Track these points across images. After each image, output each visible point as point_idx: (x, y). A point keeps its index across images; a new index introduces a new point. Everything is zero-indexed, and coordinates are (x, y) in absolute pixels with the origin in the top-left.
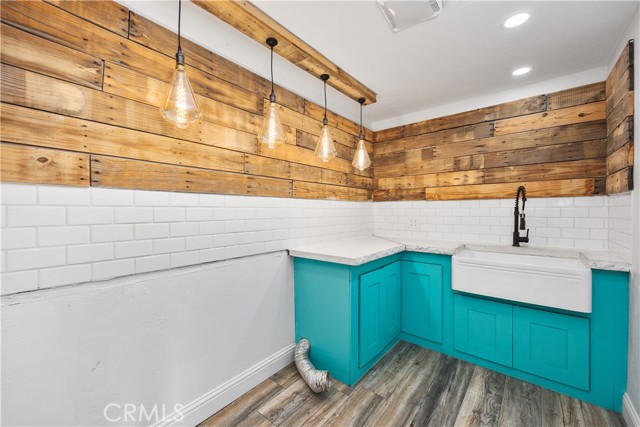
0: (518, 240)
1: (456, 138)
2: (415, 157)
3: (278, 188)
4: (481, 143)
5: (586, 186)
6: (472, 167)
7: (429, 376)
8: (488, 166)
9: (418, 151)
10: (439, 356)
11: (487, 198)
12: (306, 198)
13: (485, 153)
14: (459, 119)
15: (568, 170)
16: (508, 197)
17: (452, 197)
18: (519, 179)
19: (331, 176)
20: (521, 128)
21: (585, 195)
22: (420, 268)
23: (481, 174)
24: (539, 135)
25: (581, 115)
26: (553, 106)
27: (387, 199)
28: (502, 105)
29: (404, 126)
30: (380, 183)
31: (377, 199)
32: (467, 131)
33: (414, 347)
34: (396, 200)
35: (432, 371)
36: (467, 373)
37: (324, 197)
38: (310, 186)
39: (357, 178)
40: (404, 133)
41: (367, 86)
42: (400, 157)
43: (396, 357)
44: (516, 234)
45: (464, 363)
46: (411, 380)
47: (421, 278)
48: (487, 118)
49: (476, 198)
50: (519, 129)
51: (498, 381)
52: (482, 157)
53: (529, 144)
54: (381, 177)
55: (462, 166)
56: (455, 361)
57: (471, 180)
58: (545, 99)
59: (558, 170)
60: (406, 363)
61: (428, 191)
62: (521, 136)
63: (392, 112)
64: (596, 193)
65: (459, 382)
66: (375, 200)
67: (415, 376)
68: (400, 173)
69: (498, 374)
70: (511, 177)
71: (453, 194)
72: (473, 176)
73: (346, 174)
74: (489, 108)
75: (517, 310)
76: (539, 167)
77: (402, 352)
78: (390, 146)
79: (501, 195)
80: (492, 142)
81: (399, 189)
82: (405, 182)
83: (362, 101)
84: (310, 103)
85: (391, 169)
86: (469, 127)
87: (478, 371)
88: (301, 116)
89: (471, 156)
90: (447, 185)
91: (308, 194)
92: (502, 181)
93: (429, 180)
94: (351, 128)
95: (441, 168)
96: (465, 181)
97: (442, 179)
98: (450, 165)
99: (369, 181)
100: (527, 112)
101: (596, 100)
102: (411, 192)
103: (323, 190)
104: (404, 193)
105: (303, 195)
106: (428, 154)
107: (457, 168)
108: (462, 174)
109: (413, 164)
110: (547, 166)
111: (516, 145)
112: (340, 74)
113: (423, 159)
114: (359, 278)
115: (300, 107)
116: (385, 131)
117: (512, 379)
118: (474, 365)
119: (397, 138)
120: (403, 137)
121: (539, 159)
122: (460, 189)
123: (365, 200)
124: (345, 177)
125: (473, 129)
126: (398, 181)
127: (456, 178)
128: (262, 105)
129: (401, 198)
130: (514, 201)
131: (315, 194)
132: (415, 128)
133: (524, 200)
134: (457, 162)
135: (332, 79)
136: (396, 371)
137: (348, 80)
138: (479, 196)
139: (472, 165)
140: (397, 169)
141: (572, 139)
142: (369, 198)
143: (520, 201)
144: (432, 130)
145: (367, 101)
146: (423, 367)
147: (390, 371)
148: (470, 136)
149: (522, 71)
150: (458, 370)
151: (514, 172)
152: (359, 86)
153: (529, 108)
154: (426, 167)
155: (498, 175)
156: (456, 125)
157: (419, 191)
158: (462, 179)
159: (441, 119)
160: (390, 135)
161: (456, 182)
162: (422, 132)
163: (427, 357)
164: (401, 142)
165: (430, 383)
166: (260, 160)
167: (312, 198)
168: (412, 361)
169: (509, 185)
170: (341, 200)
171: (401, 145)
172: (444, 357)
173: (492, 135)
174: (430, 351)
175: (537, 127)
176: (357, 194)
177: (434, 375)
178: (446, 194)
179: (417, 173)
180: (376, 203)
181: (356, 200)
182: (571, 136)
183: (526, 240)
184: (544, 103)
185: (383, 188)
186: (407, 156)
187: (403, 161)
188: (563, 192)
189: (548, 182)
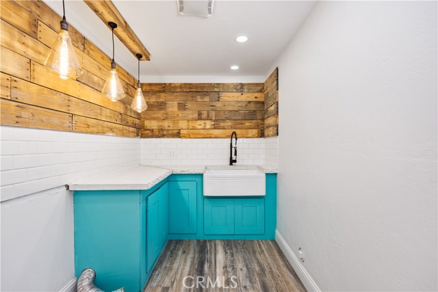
0: (232, 162)
1: (199, 98)
2: (173, 107)
3: (56, 121)
4: (213, 104)
5: (258, 133)
6: (208, 118)
7: (194, 258)
8: (217, 118)
9: (175, 104)
10: (195, 242)
11: (216, 137)
12: (87, 133)
13: (215, 110)
14: (201, 87)
15: (251, 124)
16: (227, 137)
17: (197, 136)
18: (232, 128)
19: (109, 115)
20: (232, 99)
21: (257, 137)
22: (182, 185)
23: (213, 123)
24: (240, 105)
25: (256, 98)
26: (245, 90)
27: (152, 137)
28: (223, 84)
29: (165, 84)
30: (145, 123)
31: (143, 136)
32: (206, 95)
33: (179, 242)
34: (159, 137)
35: (195, 253)
36: (213, 246)
37: (103, 133)
38: (91, 121)
39: (129, 119)
40: (165, 88)
41: (145, 46)
42: (162, 106)
43: (169, 253)
44: (231, 158)
45: (210, 241)
46: (184, 265)
47: (183, 192)
48: (216, 90)
49: (211, 138)
50: (231, 99)
51: (229, 244)
52: (214, 112)
53: (236, 109)
54: (147, 119)
55: (203, 117)
56: (205, 241)
57: (208, 127)
58: (242, 85)
59: (247, 124)
60: (177, 255)
61: (182, 132)
62: (232, 103)
63: (157, 72)
64: (261, 137)
65: (211, 253)
66: (141, 137)
67: (185, 261)
68: (162, 118)
69: (227, 240)
70: (228, 126)
71: (197, 134)
72: (209, 124)
73: (121, 114)
74: (217, 84)
75: (236, 200)
76: (239, 121)
77: (172, 248)
78: (154, 96)
79: (223, 136)
80: (218, 105)
81: (161, 130)
82: (166, 124)
83: (139, 56)
84: (90, 43)
85: (155, 113)
86: (206, 93)
87: (218, 243)
88: (82, 53)
89: (208, 111)
90: (194, 128)
91: (87, 129)
92: (224, 128)
93: (183, 124)
94: (125, 76)
95: (190, 117)
96: (205, 126)
97: (191, 124)
98: (196, 116)
99: (137, 121)
100: (235, 91)
101: (261, 91)
102: (170, 132)
103: (102, 126)
104: (165, 132)
105: (83, 130)
106: (182, 107)
107: (200, 118)
108: (203, 122)
109: (172, 112)
110: (243, 122)
111: (230, 108)
112: (126, 27)
113: (179, 110)
114: (147, 199)
115: (80, 43)
116: (150, 85)
117: (234, 241)
118: (215, 240)
119: (160, 92)
120: (164, 91)
121: (239, 117)
122: (202, 131)
123: (135, 137)
124: (120, 116)
125: (209, 95)
126: (161, 124)
127: (199, 124)
128: (36, 26)
129: (163, 136)
130: (230, 139)
131: (95, 130)
132: (173, 87)
133: (236, 139)
134: (200, 114)
135: (119, 30)
136: (172, 263)
137: (132, 35)
138: (213, 136)
139: (208, 117)
140: (160, 114)
141: (253, 109)
142: (138, 135)
143: (234, 140)
144: (185, 90)
145: (144, 58)
146: (188, 253)
147: (168, 265)
148: (207, 99)
149: (235, 68)
150: (208, 247)
151: (229, 123)
152: (139, 44)
153: (235, 89)
154: (180, 115)
155: (222, 124)
156: (199, 90)
157: (176, 132)
158: (203, 125)
159: (190, 84)
160: (154, 88)
161: (200, 127)
162: (178, 90)
163: (189, 245)
164: (163, 95)
165: (196, 262)
166: (34, 88)
167: (92, 133)
168: (180, 252)
169: (227, 130)
170: (117, 135)
171: (162, 97)
172: (198, 241)
173: (219, 100)
174: (189, 241)
175: (239, 100)
176: (129, 131)
177: (197, 256)
178: (193, 134)
179: (175, 119)
180: (142, 139)
181: (129, 137)
182: (252, 107)
183: (235, 161)
184: (241, 88)
185: (149, 128)
186: (167, 106)
187: (164, 109)
188: (250, 135)
189: (244, 130)
